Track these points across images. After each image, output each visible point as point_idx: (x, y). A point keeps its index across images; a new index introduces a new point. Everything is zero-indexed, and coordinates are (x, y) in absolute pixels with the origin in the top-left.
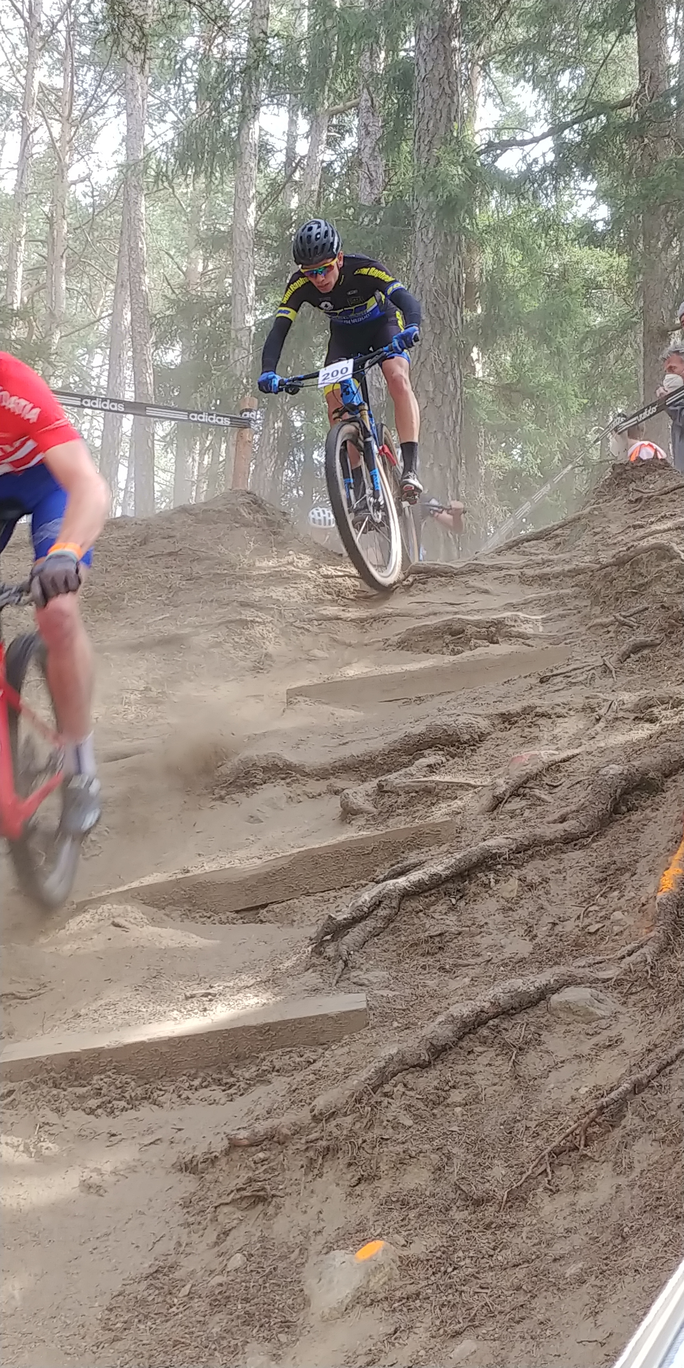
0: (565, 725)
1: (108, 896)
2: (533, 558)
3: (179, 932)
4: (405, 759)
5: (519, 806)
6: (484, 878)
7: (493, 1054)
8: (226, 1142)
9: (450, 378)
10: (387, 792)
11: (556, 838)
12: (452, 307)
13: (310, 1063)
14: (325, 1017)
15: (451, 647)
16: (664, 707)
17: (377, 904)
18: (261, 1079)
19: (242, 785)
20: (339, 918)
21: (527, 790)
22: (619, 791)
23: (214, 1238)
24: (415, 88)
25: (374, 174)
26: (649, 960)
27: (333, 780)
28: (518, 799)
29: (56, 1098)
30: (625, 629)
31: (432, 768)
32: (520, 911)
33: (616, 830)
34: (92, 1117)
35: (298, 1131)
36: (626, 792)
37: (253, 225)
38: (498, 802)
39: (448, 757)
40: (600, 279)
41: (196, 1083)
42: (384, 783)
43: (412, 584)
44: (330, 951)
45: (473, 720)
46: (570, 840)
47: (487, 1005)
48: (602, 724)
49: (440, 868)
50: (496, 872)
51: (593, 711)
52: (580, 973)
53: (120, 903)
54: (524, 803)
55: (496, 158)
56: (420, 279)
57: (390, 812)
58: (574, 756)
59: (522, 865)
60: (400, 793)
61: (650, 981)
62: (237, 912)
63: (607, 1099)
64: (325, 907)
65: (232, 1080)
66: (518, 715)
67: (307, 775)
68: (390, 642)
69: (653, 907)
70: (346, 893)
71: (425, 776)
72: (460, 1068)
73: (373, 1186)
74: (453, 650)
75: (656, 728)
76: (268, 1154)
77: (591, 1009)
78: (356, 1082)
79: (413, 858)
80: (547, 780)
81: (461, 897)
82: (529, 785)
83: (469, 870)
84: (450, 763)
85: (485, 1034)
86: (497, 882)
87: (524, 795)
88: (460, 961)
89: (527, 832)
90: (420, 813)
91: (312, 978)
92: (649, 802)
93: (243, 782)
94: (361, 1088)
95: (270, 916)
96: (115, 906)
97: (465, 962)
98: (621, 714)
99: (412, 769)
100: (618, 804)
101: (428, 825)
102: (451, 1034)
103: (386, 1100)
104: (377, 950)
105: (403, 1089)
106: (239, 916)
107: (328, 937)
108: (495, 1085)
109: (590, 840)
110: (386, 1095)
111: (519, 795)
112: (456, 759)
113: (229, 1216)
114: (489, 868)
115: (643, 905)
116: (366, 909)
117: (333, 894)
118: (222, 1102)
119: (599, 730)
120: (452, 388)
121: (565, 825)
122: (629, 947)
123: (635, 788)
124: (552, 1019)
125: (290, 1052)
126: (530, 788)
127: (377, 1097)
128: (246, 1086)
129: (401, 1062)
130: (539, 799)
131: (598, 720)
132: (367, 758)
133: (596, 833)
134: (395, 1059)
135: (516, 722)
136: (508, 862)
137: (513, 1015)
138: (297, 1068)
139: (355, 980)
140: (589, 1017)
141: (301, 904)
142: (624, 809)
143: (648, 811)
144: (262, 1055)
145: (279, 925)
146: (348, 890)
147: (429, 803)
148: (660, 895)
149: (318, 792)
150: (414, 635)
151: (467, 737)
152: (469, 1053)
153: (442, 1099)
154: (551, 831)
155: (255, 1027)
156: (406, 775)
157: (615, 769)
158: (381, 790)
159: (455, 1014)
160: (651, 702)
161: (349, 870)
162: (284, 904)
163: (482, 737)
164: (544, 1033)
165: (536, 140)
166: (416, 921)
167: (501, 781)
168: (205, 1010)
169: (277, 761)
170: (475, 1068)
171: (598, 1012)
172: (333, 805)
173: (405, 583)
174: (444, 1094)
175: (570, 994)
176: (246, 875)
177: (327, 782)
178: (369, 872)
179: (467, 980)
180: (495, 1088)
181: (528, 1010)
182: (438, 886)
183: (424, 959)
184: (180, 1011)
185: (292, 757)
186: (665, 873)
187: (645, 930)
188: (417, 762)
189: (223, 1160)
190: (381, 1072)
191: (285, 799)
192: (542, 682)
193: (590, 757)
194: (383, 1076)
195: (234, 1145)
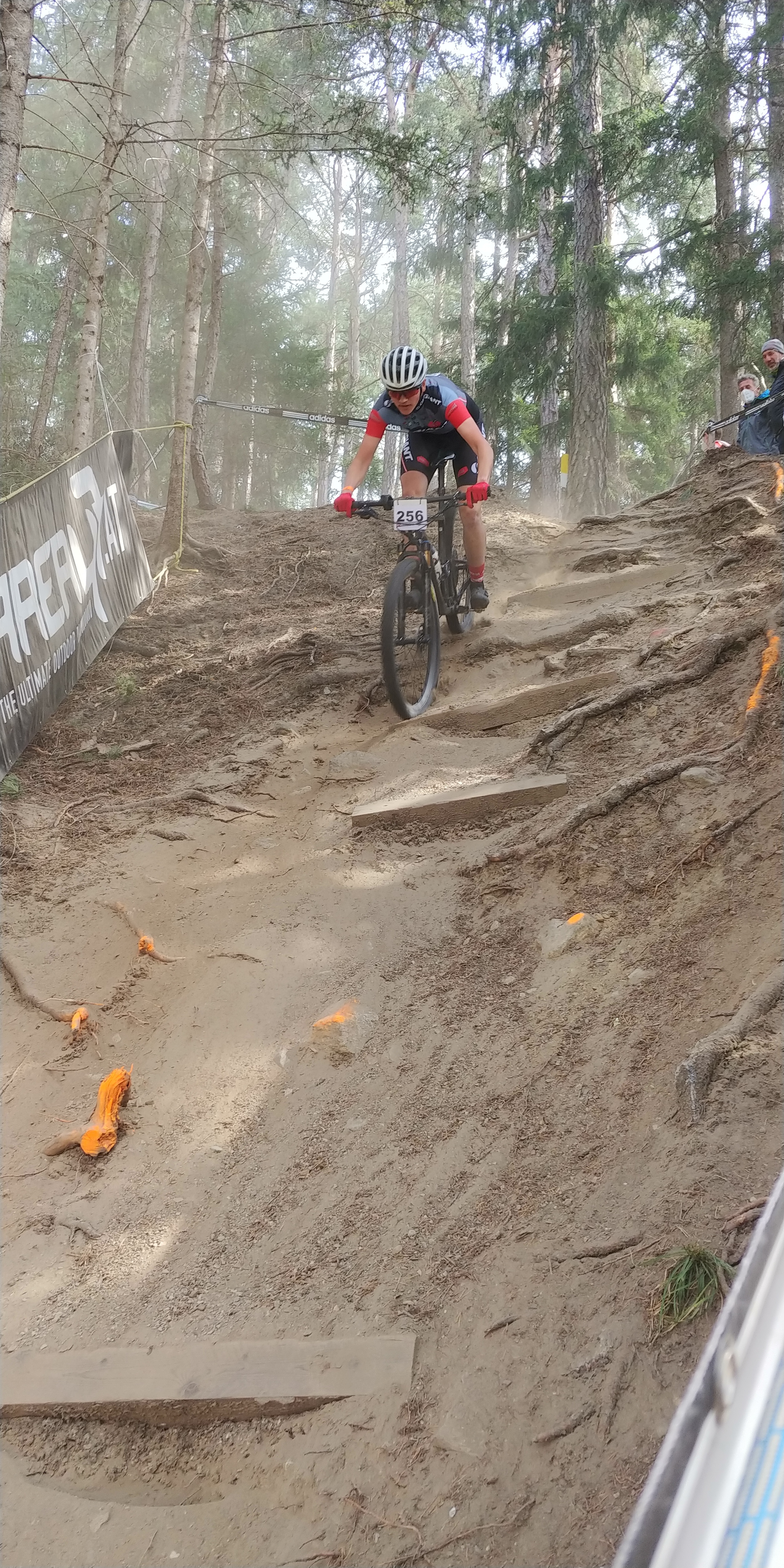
0: (684, 611)
2: (658, 510)
4: (584, 636)
5: (656, 662)
6: (636, 706)
7: (646, 808)
8: (485, 860)
9: (599, 403)
10: (573, 657)
11: (680, 680)
12: (600, 357)
13: (533, 815)
14: (542, 788)
15: (608, 567)
17: (570, 723)
18: (505, 824)
19: (482, 657)
20: (547, 732)
21: (662, 652)
22: (720, 650)
23: (481, 913)
24: (574, 220)
25: (548, 276)
27: (538, 651)
28: (655, 658)
29: (386, 836)
30: (719, 551)
31: (601, 641)
32: (659, 724)
33: (717, 674)
34: (406, 847)
35: (529, 852)
36: (724, 650)
38: (643, 660)
39: (610, 634)
40: (690, 338)
41: (466, 827)
42: (570, 652)
43: (583, 530)
44: (542, 751)
45: (626, 610)
46: (690, 681)
47: (641, 779)
49: (608, 700)
50: (644, 702)
51: (701, 602)
52: (698, 759)
53: (415, 726)
54: (659, 660)
55: (626, 261)
56: (580, 341)
57: (575, 669)
59: (659, 697)
60: (581, 657)
62: (484, 731)
63: (717, 831)
64: (537, 727)
65: (487, 825)
66: (654, 606)
67: (523, 648)
68: (571, 566)
69: (744, 718)
70: (549, 717)
71: (596, 646)
72: (626, 816)
73: (575, 883)
74: (610, 570)
76: (511, 866)
77: (707, 780)
78: (561, 824)
79: (591, 695)
80: (674, 645)
81: (622, 718)
82: (662, 649)
83: (626, 701)
84: (612, 638)
85: (641, 796)
86: (644, 707)
87: (660, 655)
88: (622, 755)
89: (662, 677)
90: (594, 668)
91: (531, 767)
92: (739, 656)
93: (485, 654)
94: (566, 828)
95: (505, 732)
96: (412, 728)
97: (626, 755)
99: (588, 642)
100: (719, 658)
101: (600, 675)
102: (620, 796)
103: (581, 835)
104: (571, 749)
105: (591, 829)
106: (485, 733)
107: (540, 743)
108: (647, 825)
109: (702, 680)
110: (581, 832)
111: (656, 656)
112: (616, 635)
113: (489, 900)
114: (639, 700)
115: (736, 718)
116: (563, 726)
117: (541, 718)
118: (481, 838)
121: (687, 672)
122: (729, 743)
123: (728, 649)
124: (682, 786)
125: (523, 808)
127: (575, 833)
128: (495, 828)
129: (590, 812)
130: (669, 657)
132: (560, 637)
133: (706, 676)
134: (586, 811)
135: (653, 611)
136: (651, 695)
137: (657, 784)
138: (526, 818)
139: (558, 767)
140: (705, 785)
141: (522, 725)
142: (723, 660)
143: (738, 662)
144: (505, 811)
145: (509, 737)
146: (551, 715)
147: (599, 662)
148: (747, 711)
149: (530, 658)
150: (587, 561)
151: (623, 621)
152: (631, 807)
154: (677, 676)
156: (584, 646)
157: (717, 636)
158: (569, 656)
159: (622, 785)
161: (552, 704)
162: (512, 725)
163: (631, 621)
164: (677, 795)
165: (651, 250)
166: (594, 732)
167: (644, 647)
169: (505, 641)
171: (710, 781)
172: (539, 666)
173: (578, 529)
174: (616, 831)
175: (692, 771)
176: (488, 709)
177: (535, 653)
178: (563, 705)
179: (627, 765)
180: (647, 827)
181: (667, 782)
182: (607, 711)
183: (599, 754)
185: (514, 639)
186: (751, 698)
187: (739, 733)
188: (591, 638)
189: (485, 869)
190: (578, 819)
191: (509, 664)
192: (668, 586)
194: (579, 821)
195: (491, 861)
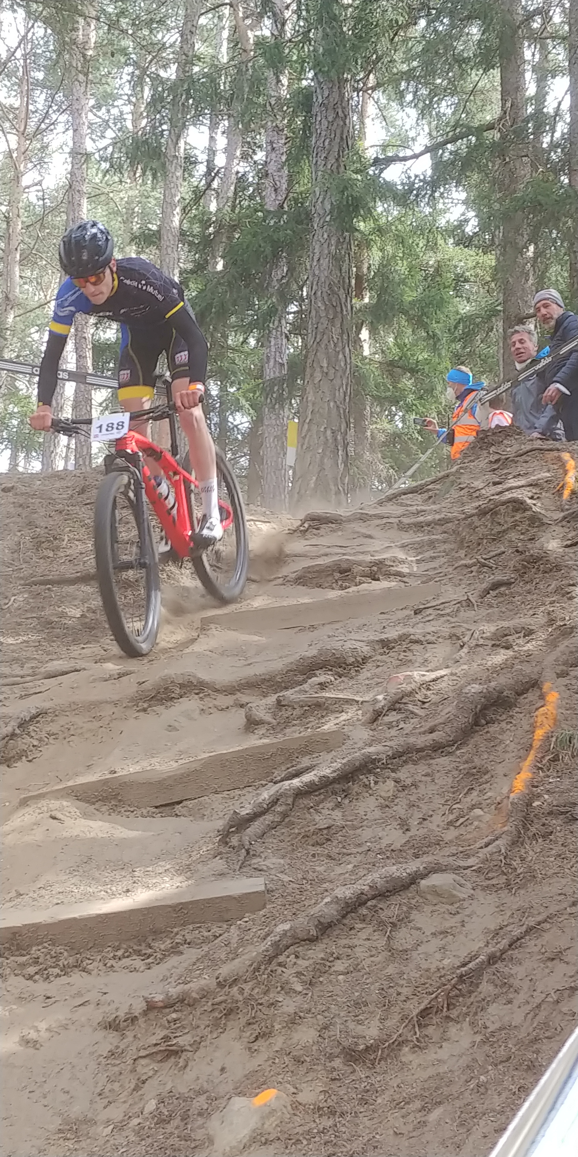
0: (434, 650)
1: (47, 793)
2: (409, 508)
3: (107, 824)
4: (301, 678)
5: (395, 719)
6: (365, 780)
7: (371, 929)
8: (144, 1005)
9: (341, 356)
10: (284, 706)
11: (427, 746)
12: (343, 296)
13: (216, 937)
14: (229, 898)
15: (340, 583)
16: (517, 635)
17: (275, 802)
18: (175, 950)
19: (162, 699)
20: (243, 813)
21: (402, 706)
22: (479, 706)
23: (133, 1086)
24: (314, 112)
25: (278, 183)
26: (503, 851)
27: (239, 695)
28: (394, 713)
30: (485, 569)
31: (323, 686)
32: (395, 808)
33: (476, 738)
34: (30, 983)
35: (205, 995)
36: (485, 708)
37: (178, 223)
38: (377, 715)
39: (336, 677)
40: (468, 274)
41: (119, 953)
42: (281, 698)
43: (308, 529)
44: (234, 841)
45: (358, 645)
46: (438, 748)
47: (366, 888)
48: (465, 650)
49: (328, 771)
50: (376, 775)
51: (458, 639)
52: (444, 861)
53: (57, 799)
54: (399, 716)
55: (383, 170)
57: (287, 723)
58: (442, 677)
59: (397, 769)
60: (295, 706)
61: (503, 869)
62: (156, 807)
63: (465, 969)
64: (231, 804)
65: (150, 951)
66: (395, 641)
67: (217, 691)
68: (288, 578)
69: (507, 805)
70: (249, 792)
71: (316, 693)
72: (343, 942)
73: (268, 1042)
74: (341, 586)
75: (510, 653)
76: (179, 1014)
77: (455, 892)
78: (254, 953)
79: (306, 761)
80: (419, 697)
81: (346, 796)
82: (404, 701)
83: (352, 773)
84: (337, 682)
85: (364, 913)
86: (376, 783)
87: (400, 709)
88: (345, 851)
89: (402, 740)
90: (313, 724)
91: (219, 864)
92: (504, 717)
93: (163, 696)
94: (260, 959)
95: (184, 811)
96: (53, 802)
97: (349, 851)
98: (481, 642)
99: (306, 686)
100: (478, 717)
101: (319, 735)
102: (335, 913)
103: (280, 969)
104: (275, 841)
105: (295, 960)
106: (157, 810)
107: (233, 829)
108: (372, 956)
109: (454, 748)
110: (280, 965)
111: (395, 710)
112: (343, 678)
113: (144, 1069)
114: (370, 772)
115: (499, 803)
116: (265, 806)
117: (237, 792)
118: (141, 970)
119: (463, 655)
120: (342, 364)
121: (434, 736)
122: (486, 840)
123: (492, 705)
124: (421, 901)
125: (200, 927)
126: (405, 703)
127: (273, 966)
128: (162, 957)
129: (293, 937)
130: (412, 713)
131: (462, 647)
132: (267, 677)
133: (459, 743)
134: (288, 934)
135: (394, 647)
136: (385, 767)
137: (388, 896)
138: (205, 941)
139: (255, 866)
140: (452, 900)
141: (210, 801)
142: (483, 722)
143: (503, 725)
144: (175, 930)
145: (191, 818)
146: (250, 789)
147: (319, 716)
148: (512, 795)
149: (227, 705)
150: (309, 572)
151: (354, 660)
152: (351, 929)
153: (327, 968)
154: (421, 741)
155: (170, 906)
156: (300, 691)
157: (476, 688)
158: (279, 704)
159: (339, 896)
160: (507, 632)
161: (252, 773)
162: (196, 801)
163: (365, 660)
164: (414, 912)
165: (416, 156)
166: (308, 816)
167: (380, 697)
168: (128, 891)
169: (192, 679)
170: (356, 942)
171: (459, 894)
172: (239, 717)
173: (302, 528)
174: (329, 964)
175: (436, 880)
176: (164, 776)
177: (234, 697)
178: (268, 774)
179: (350, 867)
180: (372, 959)
181: (401, 893)
182: (326, 786)
183: (313, 848)
184: (107, 892)
185: (204, 676)
186: (517, 776)
187: (500, 825)
188: (310, 681)
189: (142, 1020)
190: (276, 944)
191: (198, 711)
192: (416, 614)
193: (455, 678)
194: (278, 949)
195: (151, 1007)
